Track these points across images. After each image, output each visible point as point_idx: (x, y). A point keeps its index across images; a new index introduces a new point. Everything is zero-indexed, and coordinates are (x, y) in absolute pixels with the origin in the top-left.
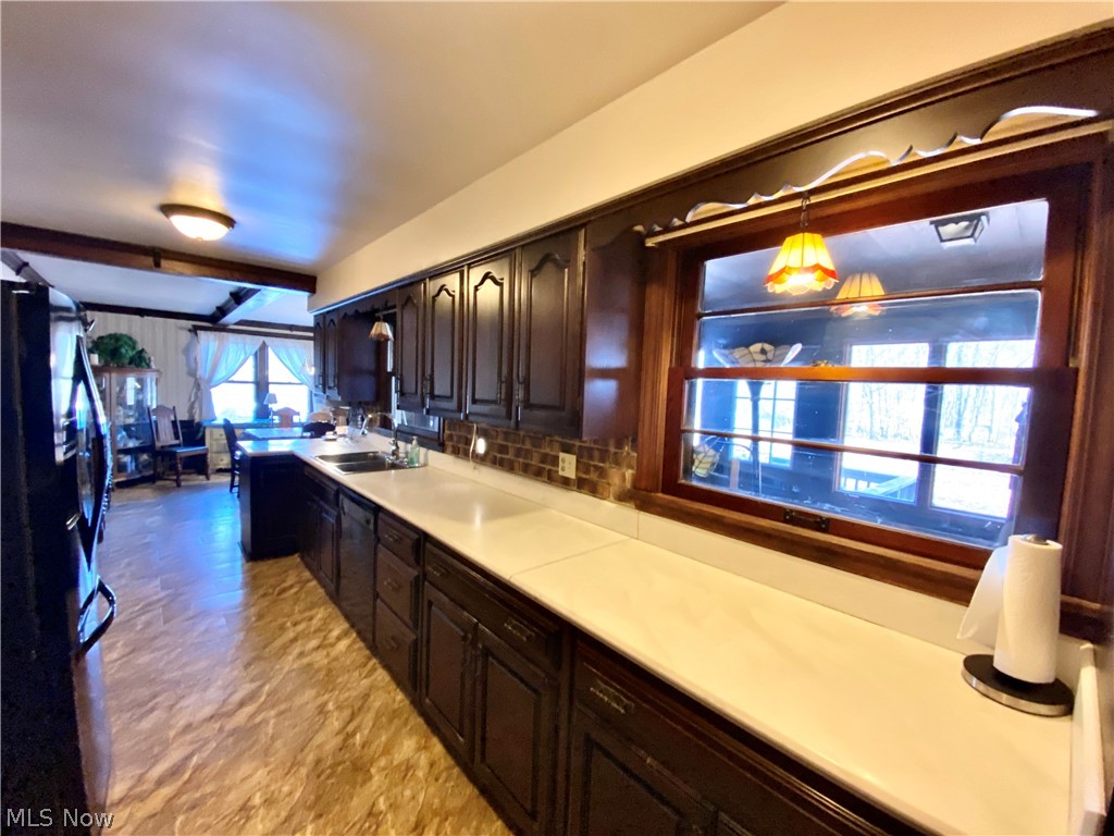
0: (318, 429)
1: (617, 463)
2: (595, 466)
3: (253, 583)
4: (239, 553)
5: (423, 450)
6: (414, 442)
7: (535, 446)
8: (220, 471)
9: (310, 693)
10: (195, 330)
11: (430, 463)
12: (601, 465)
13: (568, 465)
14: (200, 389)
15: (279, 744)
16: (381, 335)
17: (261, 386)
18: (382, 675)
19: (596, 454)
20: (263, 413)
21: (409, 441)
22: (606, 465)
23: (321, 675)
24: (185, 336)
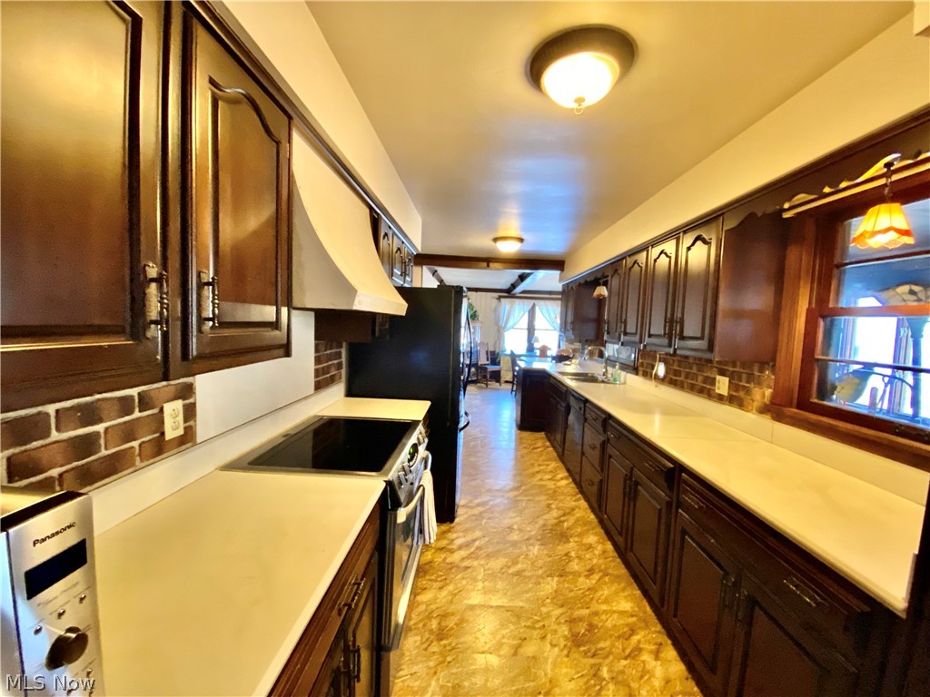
0: (561, 358)
1: (759, 384)
2: (744, 387)
3: (519, 441)
4: (514, 425)
5: (623, 373)
6: (617, 367)
7: (699, 371)
8: (506, 382)
9: (543, 498)
10: (500, 297)
11: (628, 382)
12: (748, 385)
13: (722, 385)
14: (499, 331)
15: (527, 511)
16: (601, 295)
17: (531, 330)
18: (583, 503)
19: (744, 376)
20: (531, 349)
21: (614, 367)
22: (752, 385)
23: (550, 492)
24: (495, 302)
